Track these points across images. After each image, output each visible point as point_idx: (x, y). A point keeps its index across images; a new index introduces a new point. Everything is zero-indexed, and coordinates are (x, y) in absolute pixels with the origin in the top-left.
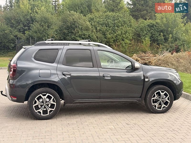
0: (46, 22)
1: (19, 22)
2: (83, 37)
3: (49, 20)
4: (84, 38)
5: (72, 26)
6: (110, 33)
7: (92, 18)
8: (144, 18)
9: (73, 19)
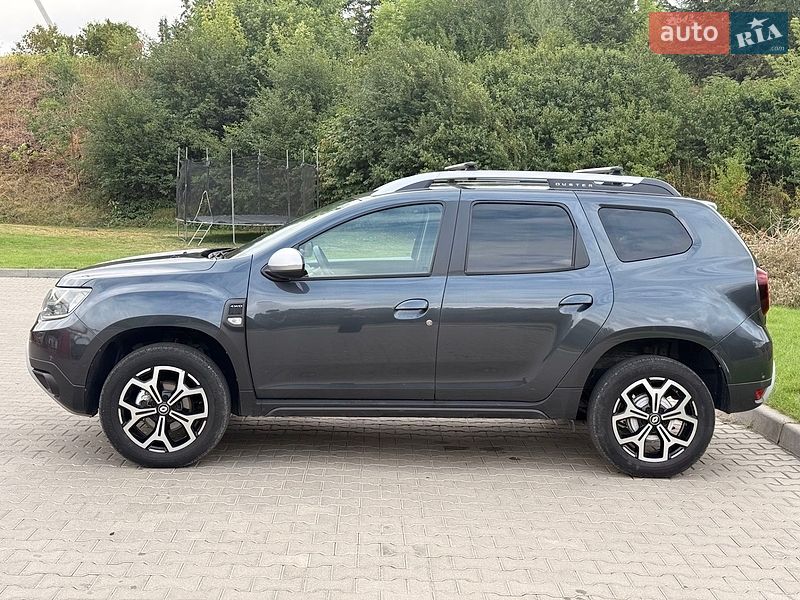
0: (309, 89)
1: (201, 87)
2: (454, 148)
3: (321, 77)
4: (459, 154)
5: (412, 102)
6: (573, 136)
7: (499, 70)
8: (737, 71)
9: (419, 76)
